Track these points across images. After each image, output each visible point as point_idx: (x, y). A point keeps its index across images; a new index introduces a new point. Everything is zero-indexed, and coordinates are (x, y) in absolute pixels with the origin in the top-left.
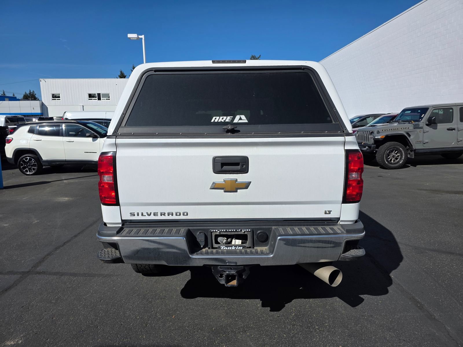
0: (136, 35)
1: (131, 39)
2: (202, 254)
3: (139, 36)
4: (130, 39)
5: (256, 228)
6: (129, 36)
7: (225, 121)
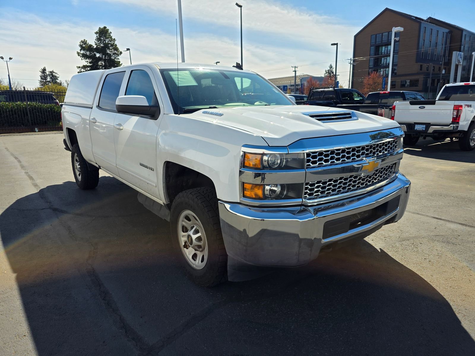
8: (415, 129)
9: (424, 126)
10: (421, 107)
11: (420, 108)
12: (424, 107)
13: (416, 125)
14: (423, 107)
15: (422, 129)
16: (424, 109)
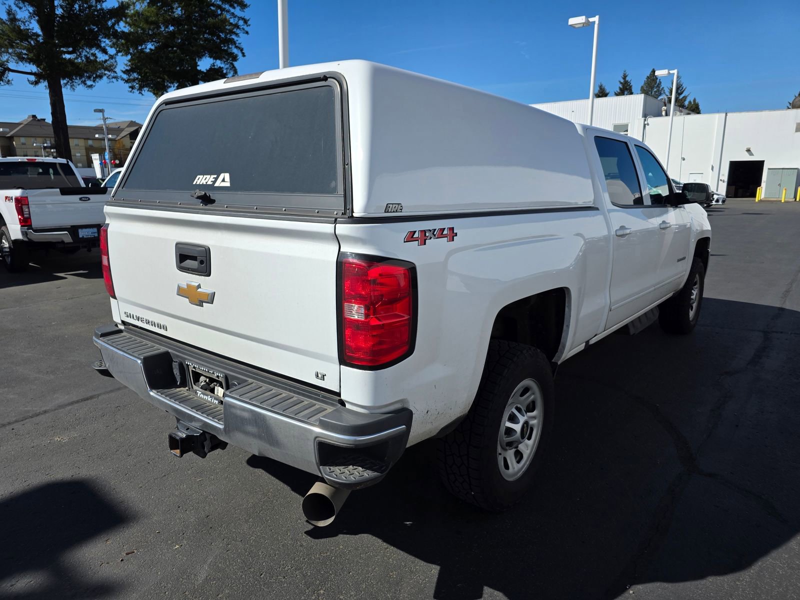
0: (584, 17)
1: (577, 26)
2: (172, 397)
3: (589, 19)
4: (574, 27)
5: (232, 376)
6: (572, 21)
7: (206, 183)
8: (81, 236)
9: (95, 230)
10: (83, 198)
11: (81, 199)
12: (89, 199)
13: (80, 230)
14: (87, 198)
15: (93, 234)
16: (88, 201)
